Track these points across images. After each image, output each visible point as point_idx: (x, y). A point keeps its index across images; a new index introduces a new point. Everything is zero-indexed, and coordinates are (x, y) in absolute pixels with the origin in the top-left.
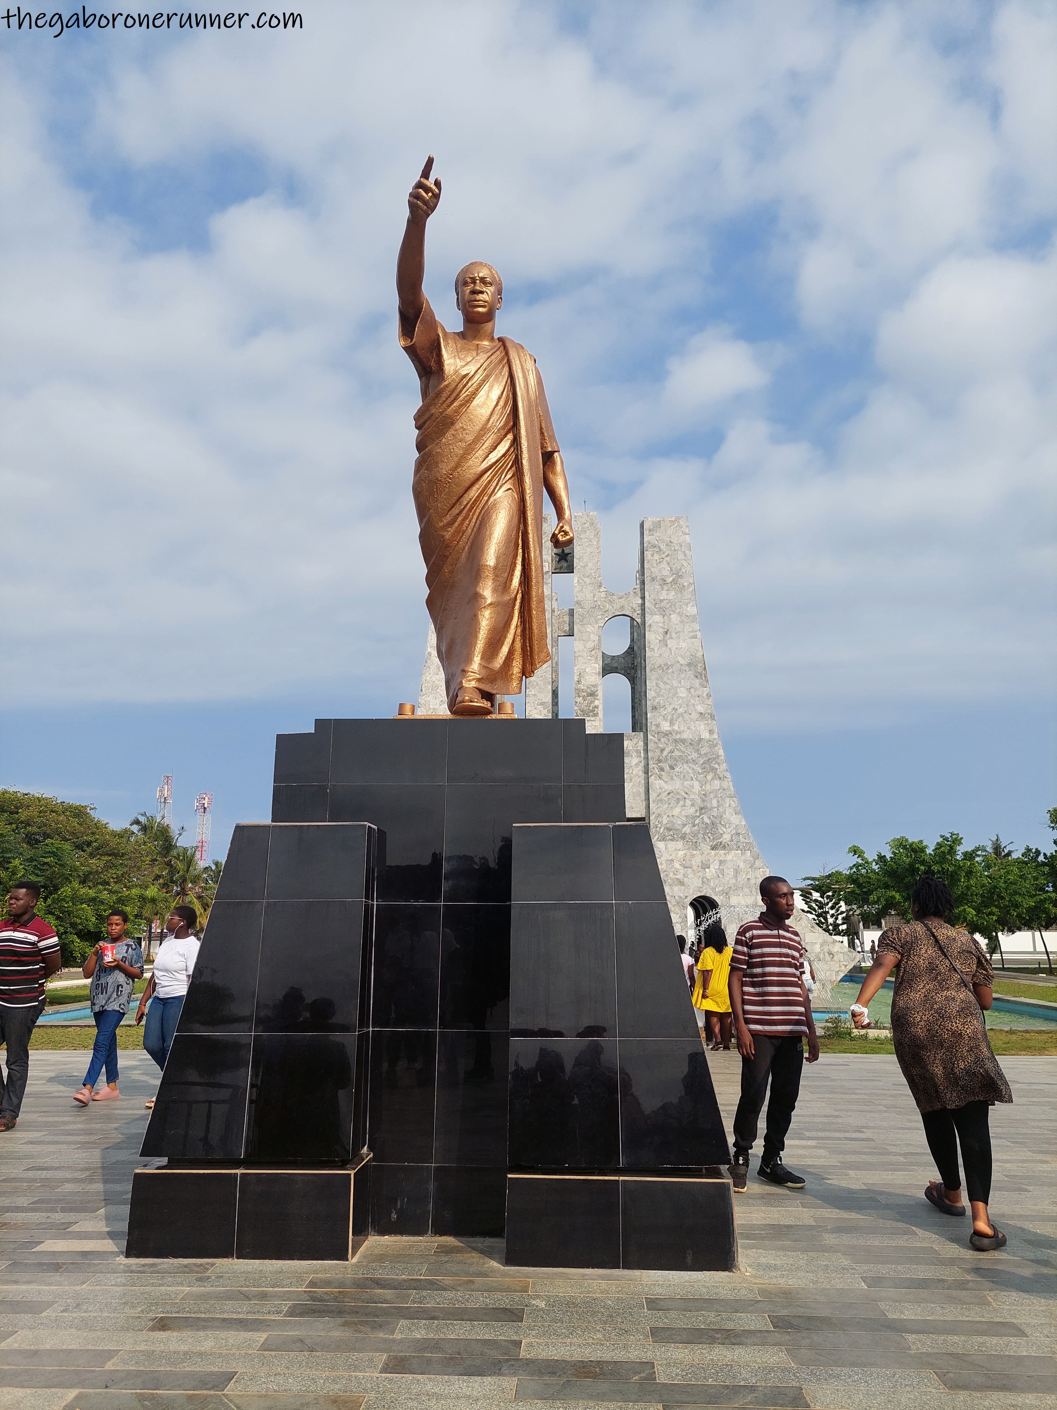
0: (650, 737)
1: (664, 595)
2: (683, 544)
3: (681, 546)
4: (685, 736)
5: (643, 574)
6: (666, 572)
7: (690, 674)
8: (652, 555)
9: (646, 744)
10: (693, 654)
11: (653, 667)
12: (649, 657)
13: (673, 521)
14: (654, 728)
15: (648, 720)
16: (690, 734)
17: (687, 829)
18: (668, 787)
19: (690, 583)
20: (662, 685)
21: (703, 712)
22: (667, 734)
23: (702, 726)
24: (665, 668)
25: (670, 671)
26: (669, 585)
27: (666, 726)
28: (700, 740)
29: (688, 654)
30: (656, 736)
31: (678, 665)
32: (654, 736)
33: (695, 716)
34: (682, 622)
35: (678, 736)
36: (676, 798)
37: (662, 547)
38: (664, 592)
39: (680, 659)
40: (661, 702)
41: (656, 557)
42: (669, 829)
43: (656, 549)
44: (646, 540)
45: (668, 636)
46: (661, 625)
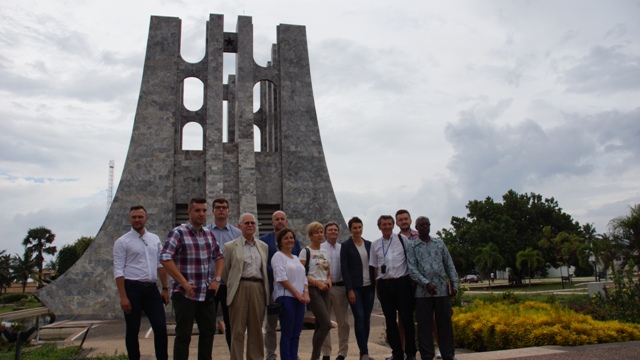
0: (283, 155)
1: (291, 69)
4: (304, 154)
6: (293, 56)
7: (307, 117)
9: (281, 159)
10: (309, 106)
11: (285, 112)
13: (297, 28)
14: (285, 149)
15: (283, 145)
16: (307, 154)
17: (305, 212)
18: (295, 186)
20: (291, 124)
21: (314, 140)
22: (293, 153)
23: (314, 149)
24: (292, 113)
25: (295, 115)
26: (295, 64)
27: (293, 148)
29: (306, 105)
31: (300, 111)
32: (286, 155)
33: (310, 142)
34: (303, 86)
35: (300, 155)
36: (299, 192)
37: (290, 42)
39: (301, 108)
40: (290, 134)
42: (294, 211)
43: (287, 43)
45: (294, 93)
46: (290, 87)
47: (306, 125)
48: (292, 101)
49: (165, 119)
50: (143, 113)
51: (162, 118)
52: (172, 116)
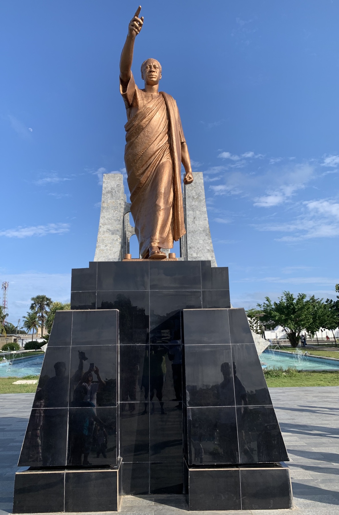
1: (193, 203)
3: (200, 184)
6: (194, 194)
7: (204, 234)
10: (205, 227)
11: (189, 232)
13: (197, 174)
14: (190, 256)
15: (188, 253)
16: (204, 258)
20: (193, 238)
21: (209, 249)
23: (209, 255)
25: (196, 233)
26: (195, 199)
27: (195, 255)
29: (203, 226)
30: (191, 259)
31: (199, 231)
33: (206, 251)
34: (201, 214)
39: (200, 228)
40: (193, 245)
41: (190, 188)
45: (195, 219)
46: (193, 215)
47: (203, 239)
48: (194, 224)
49: (115, 240)
50: (102, 237)
51: (113, 240)
52: (119, 238)
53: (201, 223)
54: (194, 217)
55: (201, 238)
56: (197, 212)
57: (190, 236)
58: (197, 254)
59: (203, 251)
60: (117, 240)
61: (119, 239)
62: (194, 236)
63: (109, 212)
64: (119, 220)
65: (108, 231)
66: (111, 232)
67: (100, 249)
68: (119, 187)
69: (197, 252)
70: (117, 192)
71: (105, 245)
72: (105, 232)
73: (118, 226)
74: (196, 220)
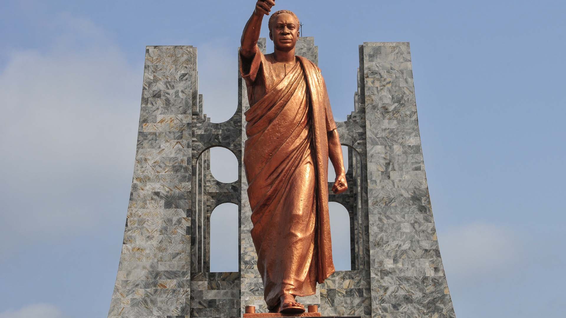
0: (373, 275)
1: (385, 124)
2: (405, 71)
3: (403, 73)
4: (409, 274)
5: (363, 102)
6: (387, 100)
7: (414, 208)
8: (373, 82)
9: (369, 283)
10: (417, 187)
11: (375, 200)
12: (371, 190)
13: (394, 47)
14: (376, 266)
15: (371, 258)
16: (415, 272)
19: (412, 112)
20: (385, 221)
21: (427, 248)
22: (390, 272)
23: (427, 264)
24: (388, 201)
25: (393, 204)
26: (391, 113)
27: (389, 264)
28: (425, 278)
29: (411, 187)
30: (379, 274)
31: (402, 198)
32: (377, 275)
33: (419, 252)
34: (405, 153)
35: (402, 275)
37: (382, 74)
38: (386, 121)
39: (403, 192)
40: (385, 238)
41: (377, 84)
43: (378, 76)
44: (366, 66)
45: (391, 167)
46: (383, 156)
47: (413, 222)
48: (387, 181)
49: (174, 222)
50: (140, 213)
51: (170, 221)
52: (185, 216)
53: (407, 177)
54: (388, 161)
55: (406, 217)
56: (396, 147)
57: (376, 211)
58: (395, 261)
59: (411, 253)
60: (179, 222)
61: (183, 221)
62: (388, 213)
63: (160, 147)
64: (186, 169)
65: (155, 197)
66: (162, 202)
67: (133, 245)
68: (186, 79)
69: (396, 256)
70: (180, 94)
71: (148, 235)
72: (148, 202)
73: (183, 184)
74: (394, 170)
